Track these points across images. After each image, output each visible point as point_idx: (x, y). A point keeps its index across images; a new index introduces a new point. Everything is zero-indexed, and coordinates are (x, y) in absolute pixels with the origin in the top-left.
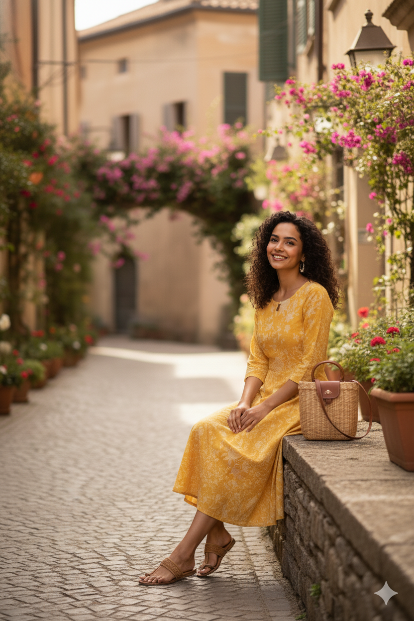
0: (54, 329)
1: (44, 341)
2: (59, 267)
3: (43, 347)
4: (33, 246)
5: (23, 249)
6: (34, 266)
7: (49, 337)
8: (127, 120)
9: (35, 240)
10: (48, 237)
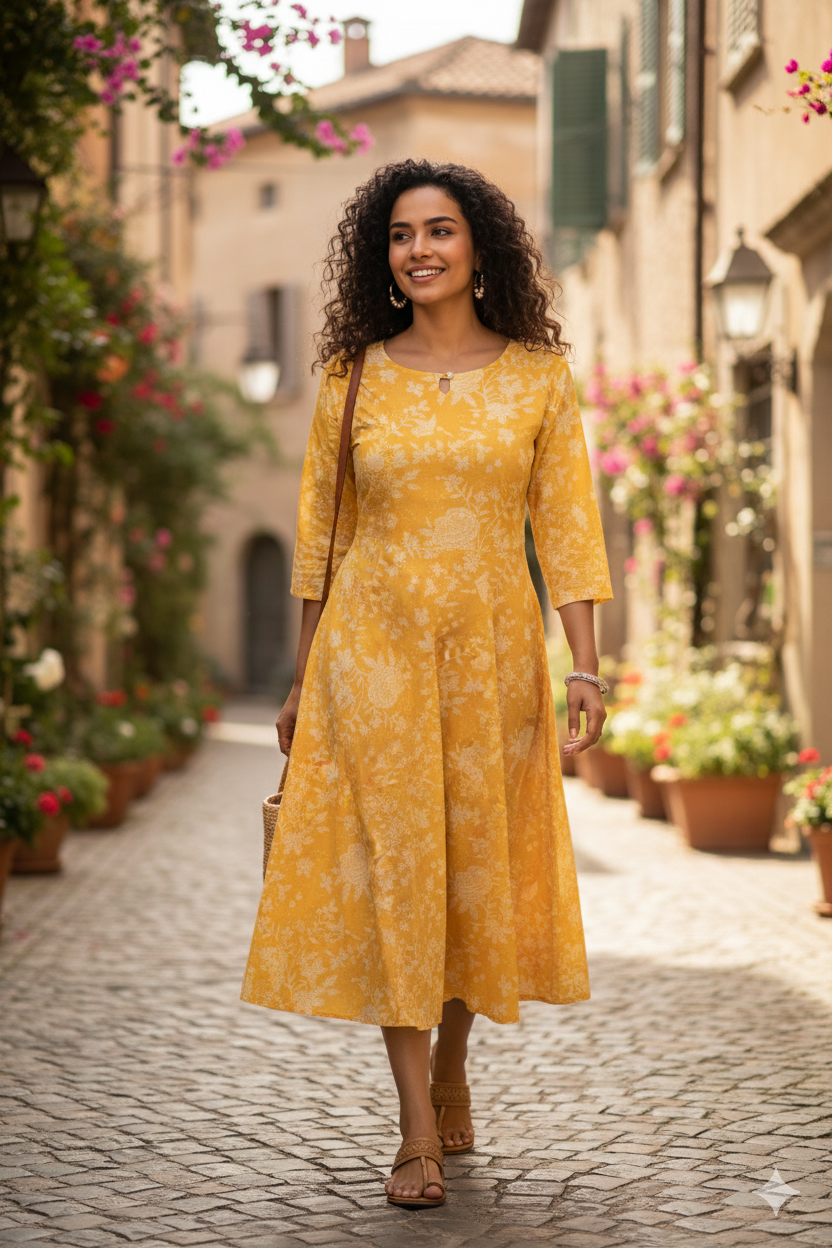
0: (144, 688)
1: (126, 716)
2: (157, 562)
3: (126, 730)
4: (102, 514)
5: (82, 520)
6: (104, 555)
7: (134, 707)
8: (274, 297)
9: (107, 502)
10: (131, 498)
